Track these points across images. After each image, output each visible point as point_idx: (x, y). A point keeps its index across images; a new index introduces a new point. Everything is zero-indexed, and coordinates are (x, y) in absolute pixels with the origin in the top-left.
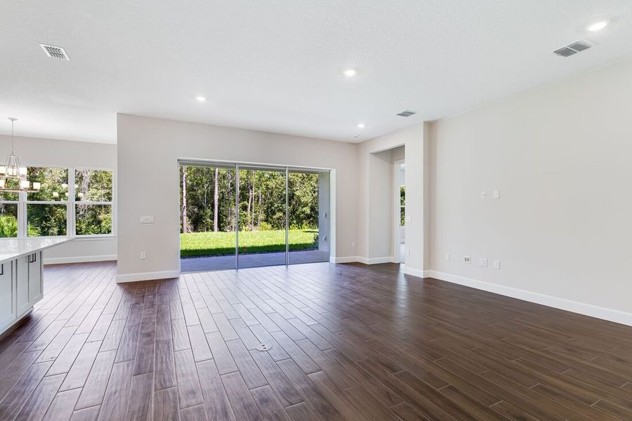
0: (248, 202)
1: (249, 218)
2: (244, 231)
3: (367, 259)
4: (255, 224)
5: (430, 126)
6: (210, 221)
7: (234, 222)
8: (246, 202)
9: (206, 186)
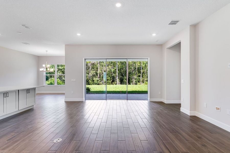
0: (141, 74)
1: (141, 80)
2: (138, 85)
3: (166, 101)
4: (143, 82)
5: (195, 27)
6: (126, 81)
7: (134, 81)
8: (140, 74)
9: (124, 69)
